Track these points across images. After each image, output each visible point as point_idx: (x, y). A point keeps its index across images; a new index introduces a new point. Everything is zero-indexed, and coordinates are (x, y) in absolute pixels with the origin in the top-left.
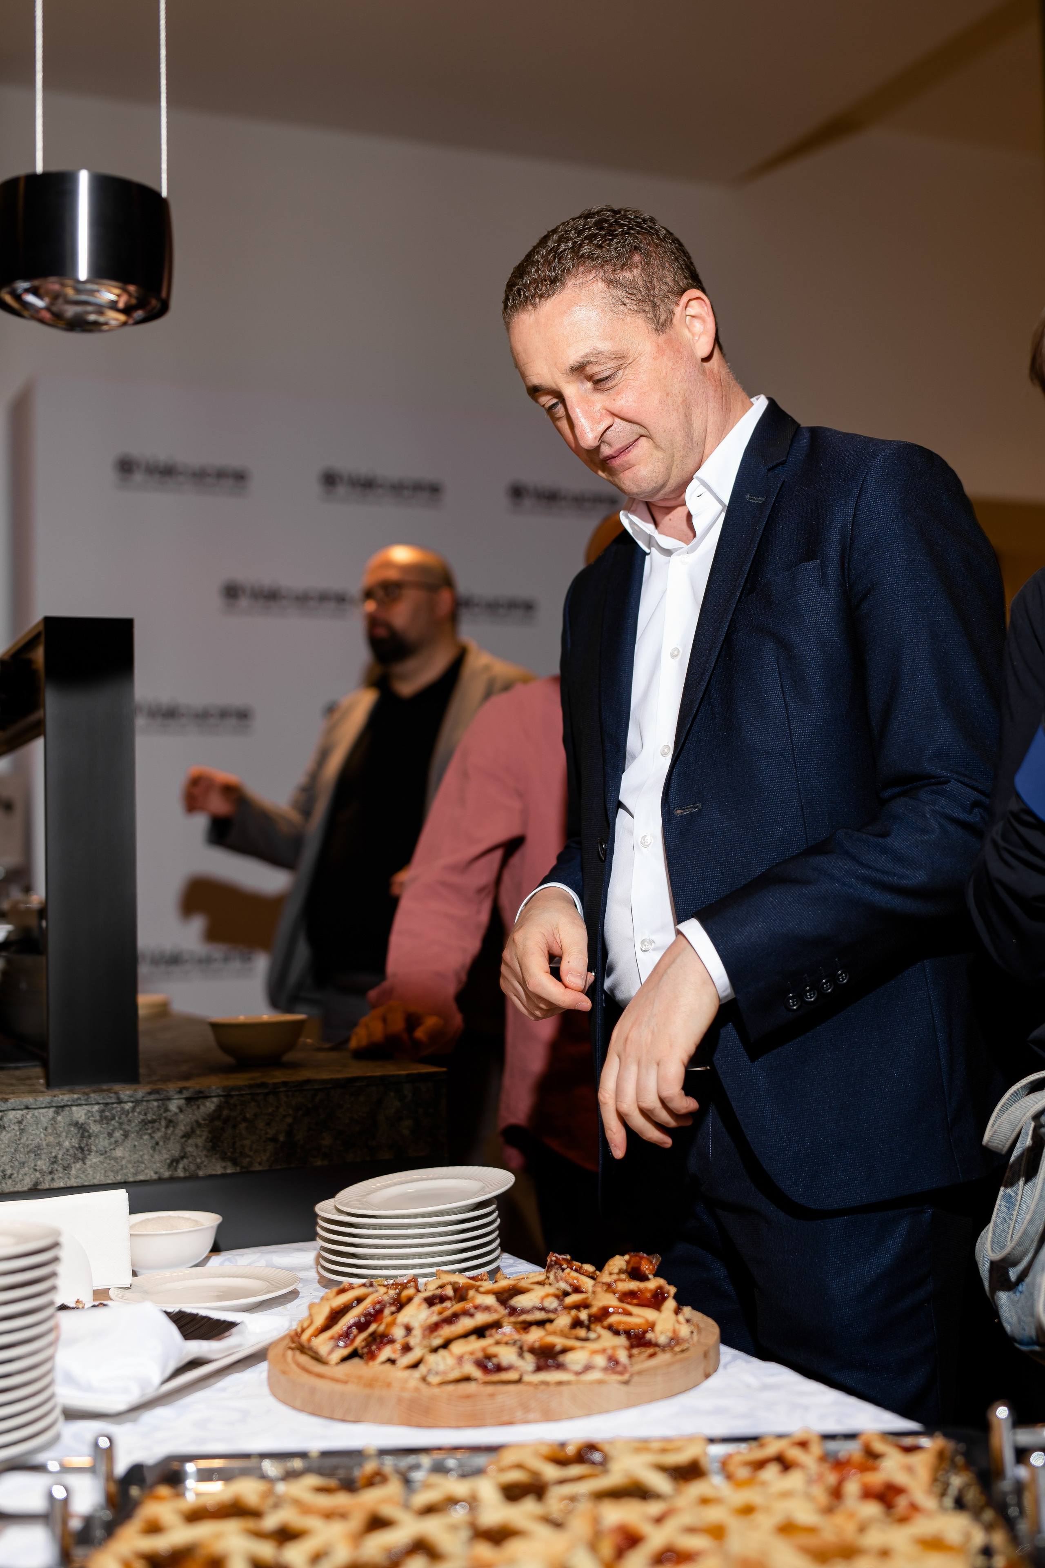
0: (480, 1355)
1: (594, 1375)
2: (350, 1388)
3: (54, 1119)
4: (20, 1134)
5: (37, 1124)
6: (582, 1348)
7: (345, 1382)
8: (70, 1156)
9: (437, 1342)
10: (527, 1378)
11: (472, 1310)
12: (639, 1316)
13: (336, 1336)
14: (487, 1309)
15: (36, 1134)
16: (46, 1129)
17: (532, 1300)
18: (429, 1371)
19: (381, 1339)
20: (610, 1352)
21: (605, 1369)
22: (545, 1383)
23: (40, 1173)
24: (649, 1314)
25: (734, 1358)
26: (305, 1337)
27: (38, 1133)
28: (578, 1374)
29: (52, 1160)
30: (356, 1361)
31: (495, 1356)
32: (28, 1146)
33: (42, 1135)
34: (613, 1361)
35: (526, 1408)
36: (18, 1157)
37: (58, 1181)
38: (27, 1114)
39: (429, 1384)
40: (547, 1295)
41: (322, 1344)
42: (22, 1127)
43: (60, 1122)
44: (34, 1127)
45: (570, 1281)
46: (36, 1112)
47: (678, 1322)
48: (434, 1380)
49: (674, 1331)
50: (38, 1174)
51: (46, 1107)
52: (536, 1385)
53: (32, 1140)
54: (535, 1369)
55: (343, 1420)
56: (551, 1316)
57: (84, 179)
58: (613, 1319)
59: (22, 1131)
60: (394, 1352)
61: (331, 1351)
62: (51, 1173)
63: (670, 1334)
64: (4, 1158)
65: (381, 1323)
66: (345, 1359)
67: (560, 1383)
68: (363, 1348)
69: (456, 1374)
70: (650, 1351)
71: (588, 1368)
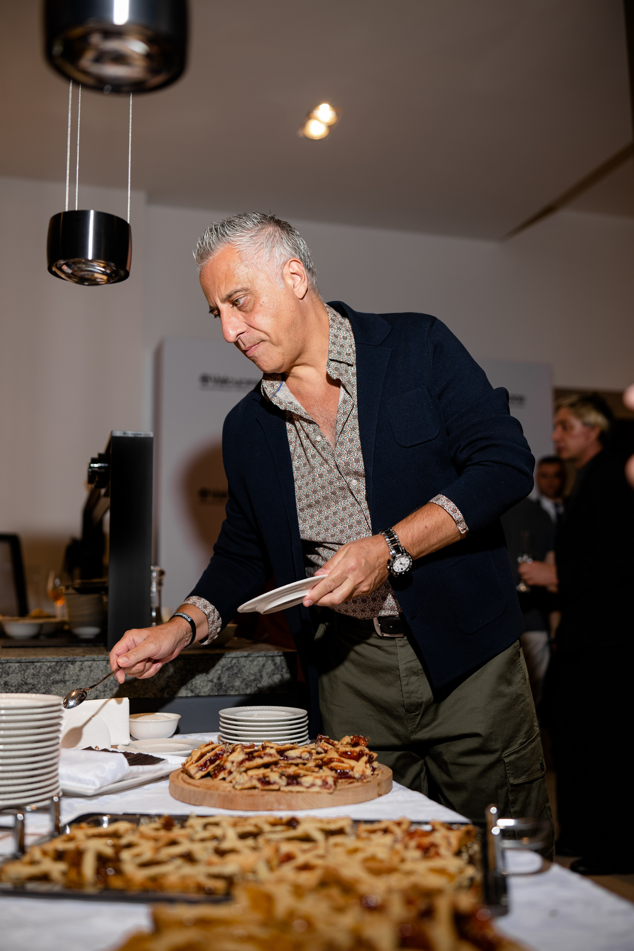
0: (261, 776)
1: (316, 789)
2: (200, 789)
3: (106, 666)
4: (90, 672)
5: (98, 668)
6: (311, 775)
7: (199, 787)
8: (113, 684)
9: (243, 769)
10: (283, 789)
11: (263, 755)
12: (347, 763)
13: (199, 765)
14: (271, 755)
15: (97, 673)
16: (102, 671)
17: (296, 753)
18: (236, 783)
19: (221, 768)
20: (323, 778)
21: (321, 786)
22: (291, 792)
23: (99, 691)
24: (353, 763)
25: (400, 789)
26: (187, 766)
27: (98, 672)
28: (308, 788)
29: (105, 686)
30: (209, 778)
31: (268, 777)
32: (93, 678)
33: (100, 674)
34: (325, 783)
35: (279, 803)
36: (88, 683)
37: (107, 696)
38: (94, 663)
39: (236, 789)
40: (304, 751)
41: (193, 770)
42: (91, 669)
43: (109, 668)
44: (97, 669)
45: (323, 747)
46: (98, 663)
47: (366, 767)
48: (238, 787)
49: (363, 772)
50: (98, 692)
51: (102, 660)
52: (287, 792)
53: (96, 676)
54: (286, 784)
55: (195, 805)
56: (306, 762)
57: (92, 214)
58: (333, 764)
59: (91, 671)
60: (225, 774)
61: (197, 772)
62: (104, 692)
63: (361, 773)
64: (82, 683)
65: (222, 761)
66: (203, 777)
67: (298, 792)
68: (212, 772)
69: (248, 785)
70: (351, 780)
71: (313, 785)
